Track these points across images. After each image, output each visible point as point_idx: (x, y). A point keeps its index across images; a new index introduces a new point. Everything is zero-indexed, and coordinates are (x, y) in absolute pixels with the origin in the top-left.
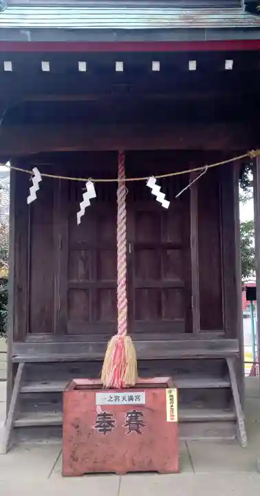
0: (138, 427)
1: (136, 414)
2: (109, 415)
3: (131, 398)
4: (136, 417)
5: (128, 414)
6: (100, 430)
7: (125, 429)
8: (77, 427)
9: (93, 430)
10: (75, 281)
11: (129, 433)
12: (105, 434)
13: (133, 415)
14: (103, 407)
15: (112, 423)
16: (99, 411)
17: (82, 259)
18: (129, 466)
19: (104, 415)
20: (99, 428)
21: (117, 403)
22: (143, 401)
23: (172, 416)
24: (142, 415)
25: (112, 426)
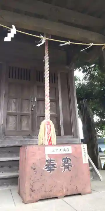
0: (69, 167)
1: (67, 160)
2: (52, 160)
3: (64, 150)
4: (68, 161)
5: (63, 159)
6: (48, 170)
7: (61, 169)
8: (34, 169)
9: (44, 170)
10: (10, 111)
11: (64, 171)
12: (51, 172)
13: (66, 160)
14: (49, 156)
15: (55, 166)
16: (47, 158)
17: (14, 102)
18: (65, 192)
19: (51, 160)
20: (47, 169)
21: (57, 153)
22: (70, 152)
23: (85, 160)
24: (70, 160)
25: (55, 167)
